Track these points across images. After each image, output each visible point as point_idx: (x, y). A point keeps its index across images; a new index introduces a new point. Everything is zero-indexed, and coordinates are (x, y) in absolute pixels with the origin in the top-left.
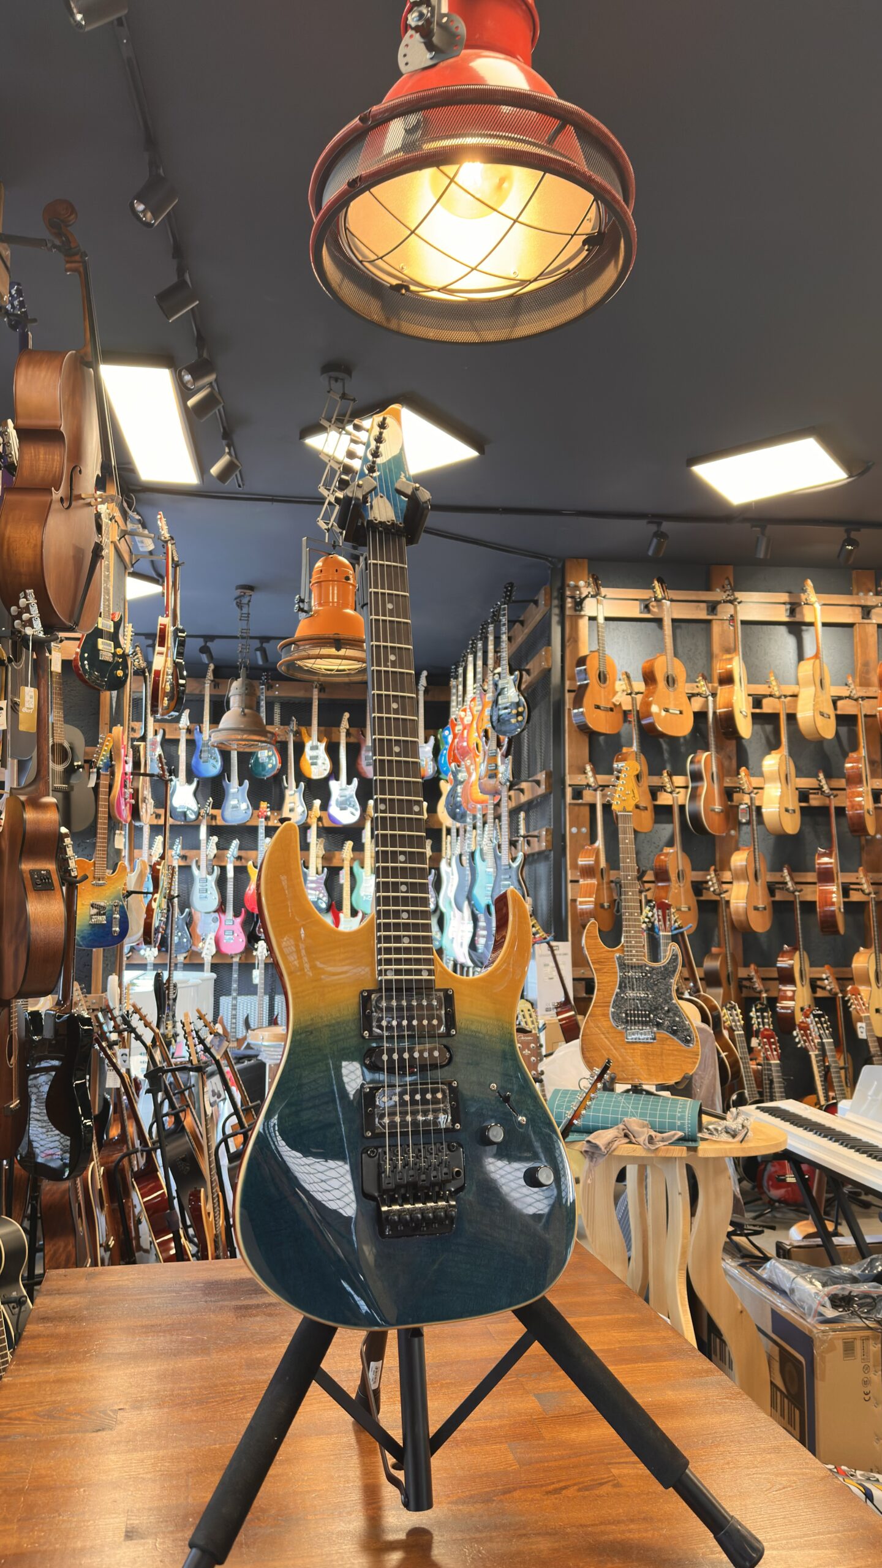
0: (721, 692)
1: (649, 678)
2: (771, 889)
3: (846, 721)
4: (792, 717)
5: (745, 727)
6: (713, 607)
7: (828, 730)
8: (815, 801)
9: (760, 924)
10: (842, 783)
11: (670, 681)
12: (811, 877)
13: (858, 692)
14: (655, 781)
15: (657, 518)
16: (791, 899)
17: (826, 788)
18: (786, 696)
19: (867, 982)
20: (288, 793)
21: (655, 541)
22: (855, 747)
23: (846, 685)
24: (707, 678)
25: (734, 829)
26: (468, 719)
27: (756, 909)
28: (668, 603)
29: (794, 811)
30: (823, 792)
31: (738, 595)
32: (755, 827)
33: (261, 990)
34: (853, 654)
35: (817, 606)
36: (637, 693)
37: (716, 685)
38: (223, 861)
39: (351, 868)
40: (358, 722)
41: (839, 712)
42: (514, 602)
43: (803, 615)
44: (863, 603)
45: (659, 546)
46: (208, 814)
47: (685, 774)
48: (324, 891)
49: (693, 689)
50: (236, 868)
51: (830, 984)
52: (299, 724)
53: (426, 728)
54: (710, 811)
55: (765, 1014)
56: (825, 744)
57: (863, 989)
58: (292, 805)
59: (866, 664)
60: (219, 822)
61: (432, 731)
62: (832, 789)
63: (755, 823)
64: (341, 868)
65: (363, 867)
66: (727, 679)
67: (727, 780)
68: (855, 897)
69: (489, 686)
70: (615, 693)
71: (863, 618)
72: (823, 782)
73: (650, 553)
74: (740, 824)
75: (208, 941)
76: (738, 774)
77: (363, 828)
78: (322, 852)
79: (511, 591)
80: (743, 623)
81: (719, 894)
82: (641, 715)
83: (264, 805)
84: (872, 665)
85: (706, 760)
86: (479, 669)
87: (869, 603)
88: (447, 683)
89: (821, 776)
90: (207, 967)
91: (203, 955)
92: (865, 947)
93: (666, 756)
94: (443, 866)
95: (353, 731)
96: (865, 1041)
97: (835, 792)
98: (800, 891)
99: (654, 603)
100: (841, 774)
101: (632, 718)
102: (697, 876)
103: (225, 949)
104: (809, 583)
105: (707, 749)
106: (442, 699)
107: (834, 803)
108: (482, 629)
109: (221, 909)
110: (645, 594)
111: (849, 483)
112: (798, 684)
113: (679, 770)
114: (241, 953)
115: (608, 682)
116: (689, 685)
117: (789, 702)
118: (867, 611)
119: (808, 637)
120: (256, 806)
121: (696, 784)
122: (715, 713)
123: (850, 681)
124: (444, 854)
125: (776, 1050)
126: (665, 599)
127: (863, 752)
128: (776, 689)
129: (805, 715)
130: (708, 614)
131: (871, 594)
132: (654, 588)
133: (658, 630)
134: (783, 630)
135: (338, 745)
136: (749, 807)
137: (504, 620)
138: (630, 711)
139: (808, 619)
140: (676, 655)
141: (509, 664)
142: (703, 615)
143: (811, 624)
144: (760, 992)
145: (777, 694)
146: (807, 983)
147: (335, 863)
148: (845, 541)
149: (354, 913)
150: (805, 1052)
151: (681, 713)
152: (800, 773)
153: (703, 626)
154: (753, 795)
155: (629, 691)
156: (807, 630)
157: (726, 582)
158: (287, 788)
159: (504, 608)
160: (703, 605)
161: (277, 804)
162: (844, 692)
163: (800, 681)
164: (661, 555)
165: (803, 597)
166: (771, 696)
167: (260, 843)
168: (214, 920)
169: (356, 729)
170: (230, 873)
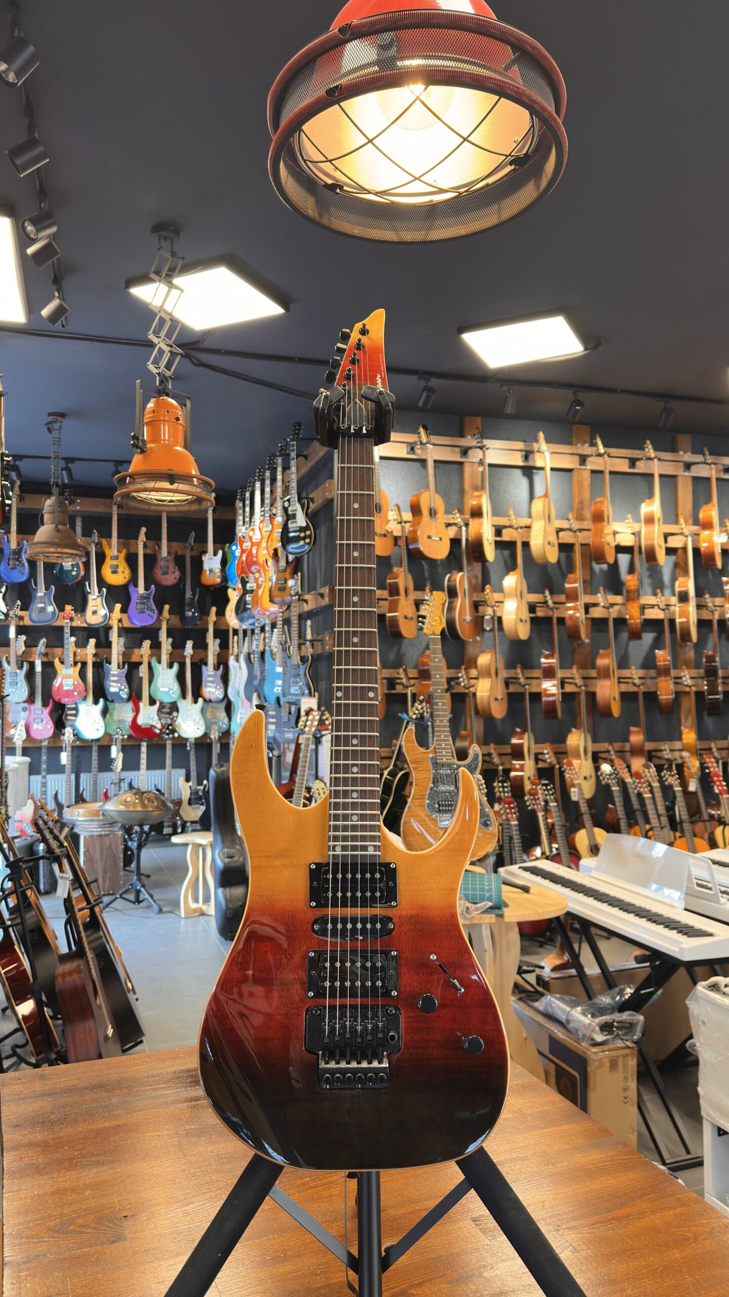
0: (473, 523)
1: (416, 510)
2: (507, 683)
3: (566, 548)
4: (526, 545)
5: (490, 552)
6: (465, 452)
7: (553, 556)
8: (540, 613)
9: (499, 711)
10: (562, 598)
11: (433, 513)
12: (537, 673)
13: (576, 526)
14: (419, 595)
15: (426, 374)
16: (522, 690)
17: (550, 603)
18: (521, 528)
19: (578, 756)
20: (91, 597)
21: (425, 394)
22: (571, 569)
23: (568, 519)
24: (461, 512)
25: (479, 635)
26: (256, 537)
27: (496, 699)
28: (431, 446)
29: (526, 621)
30: (548, 606)
31: (487, 442)
32: (496, 634)
33: (68, 769)
34: (571, 494)
35: (547, 454)
36: (406, 522)
37: (467, 516)
38: (30, 657)
39: (150, 664)
40: (154, 536)
41: (560, 541)
42: (302, 439)
43: (534, 461)
44: (580, 452)
45: (428, 399)
46: (16, 616)
47: (442, 590)
48: (125, 684)
49: (449, 519)
50: (44, 664)
51: (549, 757)
52: (100, 536)
53: (215, 542)
54: (462, 620)
55: (505, 784)
56: (549, 568)
57: (576, 762)
58: (95, 608)
59: (581, 503)
60: (27, 622)
61: (219, 546)
62: (554, 603)
63: (496, 630)
64: (141, 663)
65: (159, 662)
66: (477, 513)
67: (475, 595)
68: (569, 689)
69: (278, 510)
70: (388, 521)
71: (580, 465)
72: (549, 598)
73: (420, 404)
74: (484, 630)
75: (19, 727)
76: (483, 590)
77: (160, 629)
78: (122, 649)
79: (299, 430)
80: (490, 465)
81: (468, 688)
82: (409, 541)
83: (68, 608)
84: (586, 503)
85: (460, 579)
86: (267, 495)
87: (585, 453)
88: (233, 504)
89: (547, 593)
90: (19, 751)
91: (15, 740)
92: (575, 728)
93: (427, 574)
94: (232, 661)
95: (149, 543)
96: (577, 803)
97: (557, 606)
98: (529, 685)
99: (418, 446)
100: (562, 591)
101: (402, 543)
102: (451, 673)
103: (34, 735)
104: (541, 435)
105: (461, 570)
106: (228, 517)
107: (556, 614)
108: (269, 461)
109: (31, 699)
110: (412, 438)
111: (584, 356)
112: (530, 516)
113: (437, 586)
114: (51, 737)
115: (382, 512)
116: (446, 516)
117: (524, 532)
118: (583, 459)
119: (538, 479)
120: (61, 609)
121: (451, 600)
122: (467, 540)
123: (570, 516)
124: (231, 652)
125: (515, 813)
126: (428, 443)
127: (579, 572)
128: (514, 521)
129: (537, 541)
130: (461, 457)
131: (587, 445)
132: (419, 433)
133: (421, 469)
134: (518, 472)
135: (136, 556)
136: (492, 618)
137: (293, 455)
138: (400, 537)
139: (539, 463)
140: (437, 491)
141: (298, 494)
142: (457, 458)
143: (542, 469)
144: (497, 766)
145: (515, 526)
146: (532, 756)
147: (135, 659)
148: (574, 402)
149: (152, 702)
150: (534, 813)
151: (441, 539)
152: (530, 591)
153: (457, 466)
154: (495, 608)
155: (399, 521)
156: (537, 473)
157: (477, 431)
158: (90, 593)
159: (293, 445)
160: (457, 449)
161: (81, 607)
162: (564, 524)
163: (533, 514)
164: (429, 406)
165: (535, 446)
166: (510, 527)
167: (66, 641)
168: (24, 710)
169: (152, 542)
170: (38, 668)
